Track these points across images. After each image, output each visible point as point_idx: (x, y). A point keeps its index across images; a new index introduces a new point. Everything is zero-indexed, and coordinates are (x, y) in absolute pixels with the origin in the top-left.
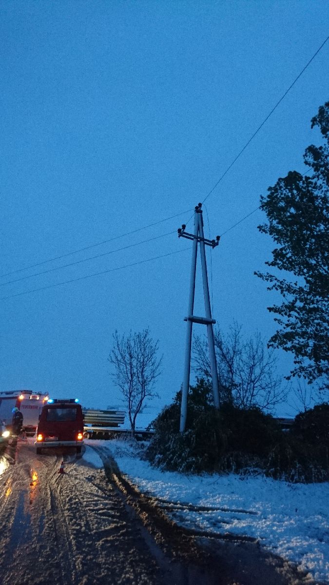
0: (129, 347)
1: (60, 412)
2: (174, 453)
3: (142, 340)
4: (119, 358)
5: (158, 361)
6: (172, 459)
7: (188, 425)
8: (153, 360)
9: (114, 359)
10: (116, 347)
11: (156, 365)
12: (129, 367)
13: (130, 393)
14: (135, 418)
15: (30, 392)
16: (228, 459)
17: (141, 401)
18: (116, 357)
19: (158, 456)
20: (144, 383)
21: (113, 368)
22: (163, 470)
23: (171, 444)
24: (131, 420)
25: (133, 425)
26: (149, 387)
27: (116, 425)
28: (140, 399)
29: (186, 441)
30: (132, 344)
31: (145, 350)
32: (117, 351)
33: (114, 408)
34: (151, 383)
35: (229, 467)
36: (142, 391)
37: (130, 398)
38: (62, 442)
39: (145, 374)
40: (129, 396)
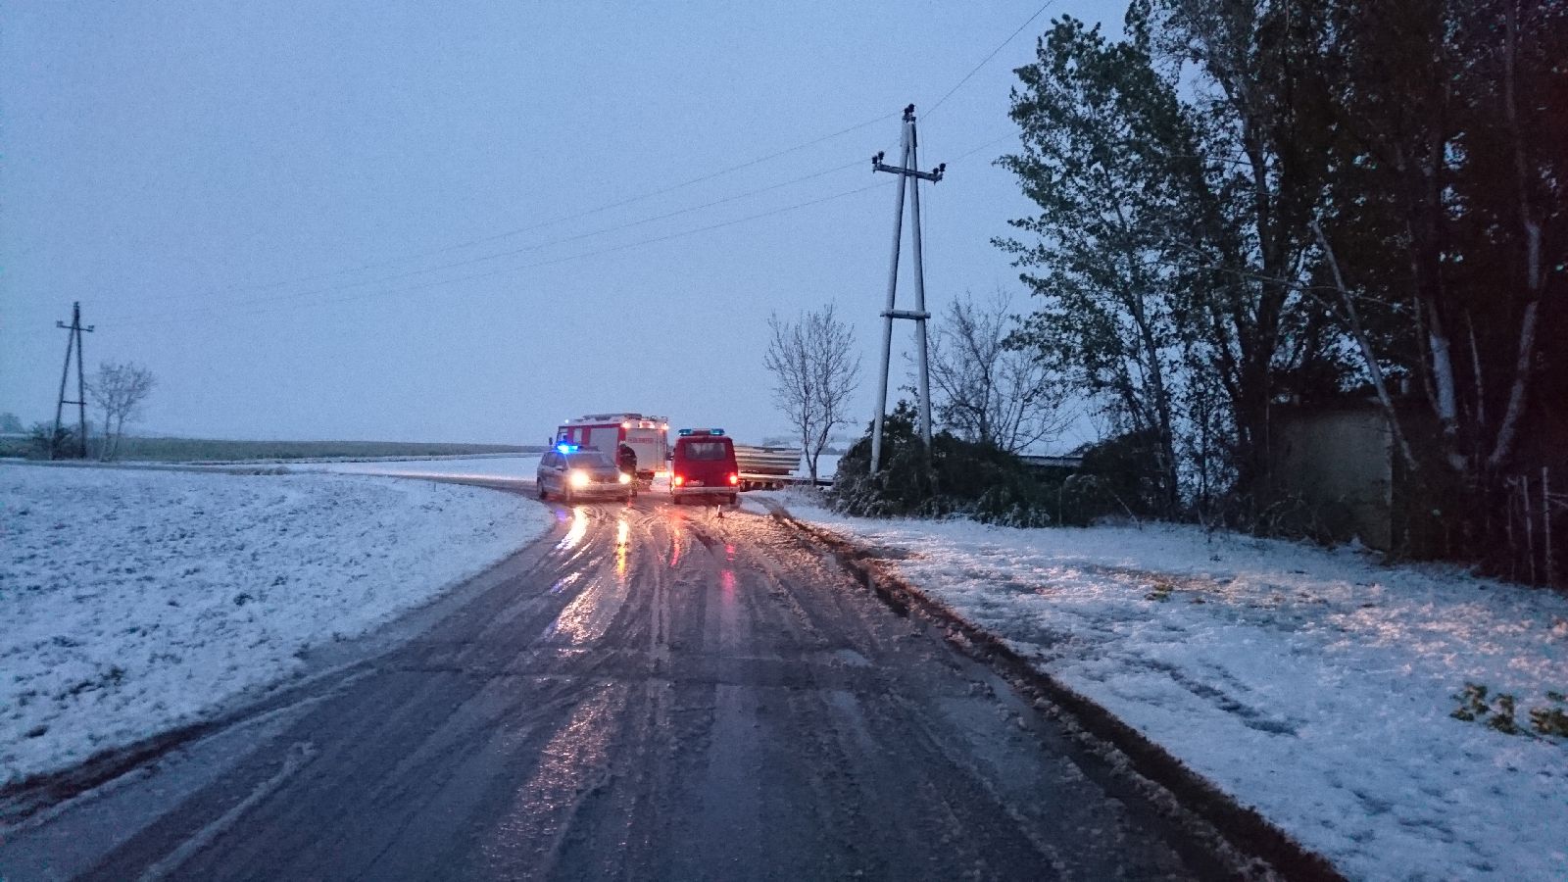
0: (798, 341)
1: (697, 447)
2: (859, 496)
3: (822, 325)
4: (783, 361)
5: (853, 363)
6: (857, 503)
7: (882, 464)
8: (844, 362)
9: (775, 365)
10: (776, 343)
11: (849, 372)
12: (800, 375)
13: (806, 419)
14: (815, 461)
15: (638, 417)
16: (929, 504)
17: (826, 431)
18: (777, 360)
19: (840, 501)
20: (828, 404)
21: (774, 379)
22: (846, 516)
23: (857, 487)
24: (809, 461)
25: (813, 470)
26: (839, 407)
27: (785, 472)
28: (823, 428)
29: (878, 483)
30: (805, 334)
31: (829, 342)
32: (777, 350)
33: (779, 443)
34: (842, 401)
35: (929, 512)
36: (826, 415)
37: (805, 428)
38: (710, 489)
39: (832, 387)
40: (803, 423)
